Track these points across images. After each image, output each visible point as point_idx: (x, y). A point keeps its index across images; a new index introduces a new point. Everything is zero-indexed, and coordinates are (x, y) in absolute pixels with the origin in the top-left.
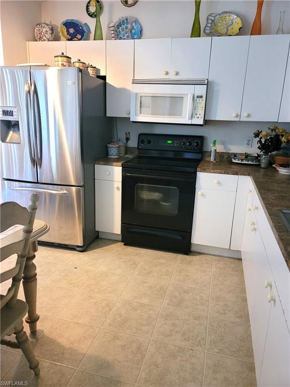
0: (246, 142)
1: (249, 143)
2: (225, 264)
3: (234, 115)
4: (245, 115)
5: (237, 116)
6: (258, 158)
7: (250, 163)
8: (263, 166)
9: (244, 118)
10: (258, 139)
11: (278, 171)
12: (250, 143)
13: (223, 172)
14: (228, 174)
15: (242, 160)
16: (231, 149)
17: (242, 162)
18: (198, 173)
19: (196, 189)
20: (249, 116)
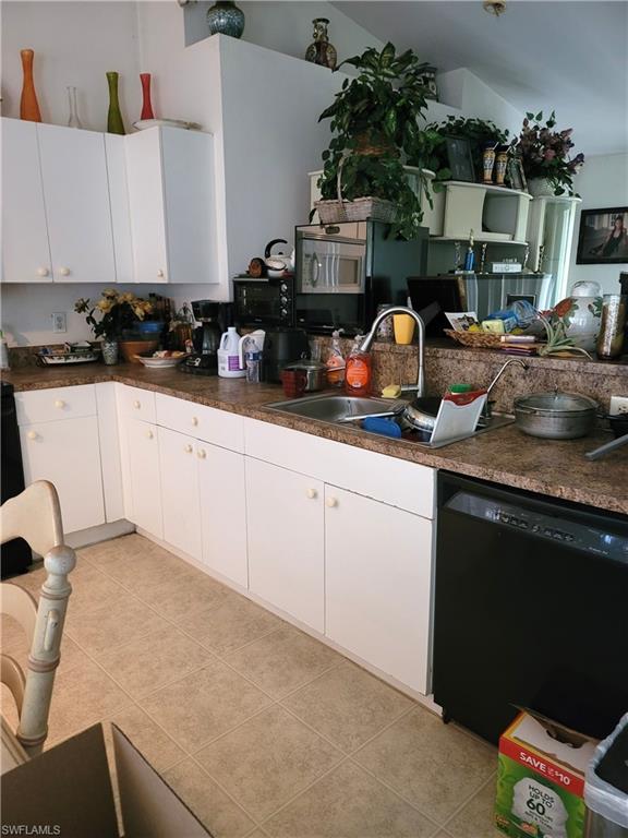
0: (54, 322)
1: (61, 323)
2: (108, 553)
3: (41, 271)
4: (62, 271)
5: (47, 274)
6: (94, 348)
7: (82, 359)
8: (109, 361)
9: (59, 279)
10: (85, 315)
11: (143, 365)
12: (63, 323)
13: (67, 382)
14: (77, 384)
15: (67, 357)
16: (30, 339)
17: (68, 361)
18: (16, 395)
19: (21, 428)
20: (68, 273)
